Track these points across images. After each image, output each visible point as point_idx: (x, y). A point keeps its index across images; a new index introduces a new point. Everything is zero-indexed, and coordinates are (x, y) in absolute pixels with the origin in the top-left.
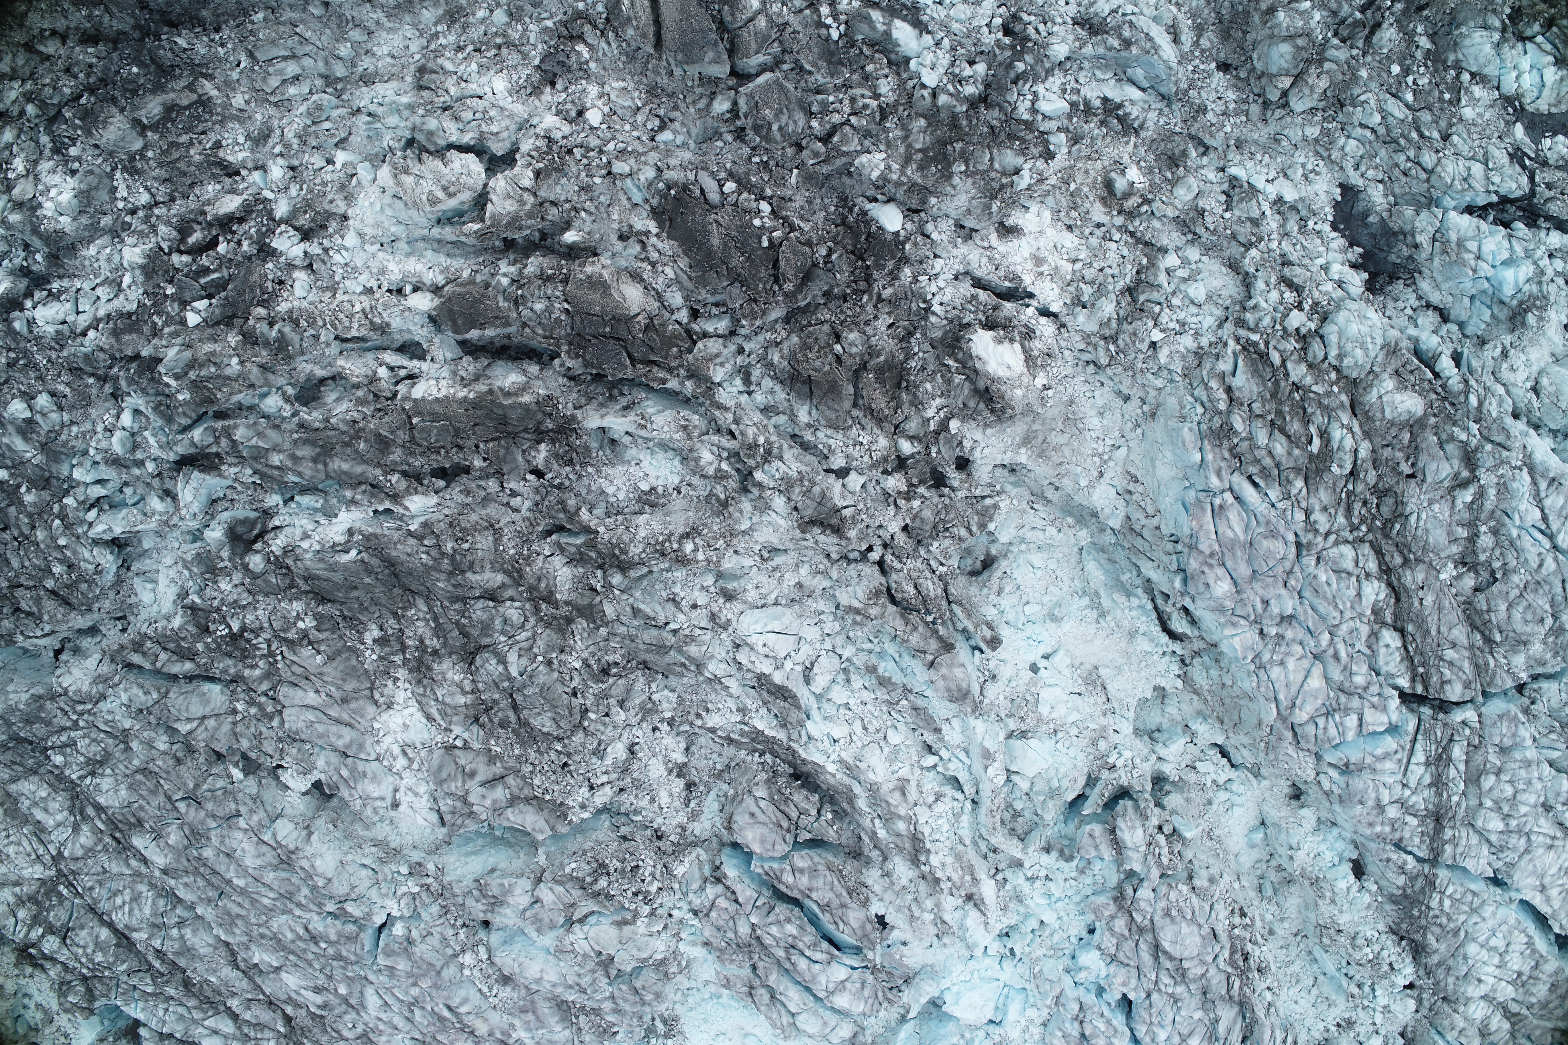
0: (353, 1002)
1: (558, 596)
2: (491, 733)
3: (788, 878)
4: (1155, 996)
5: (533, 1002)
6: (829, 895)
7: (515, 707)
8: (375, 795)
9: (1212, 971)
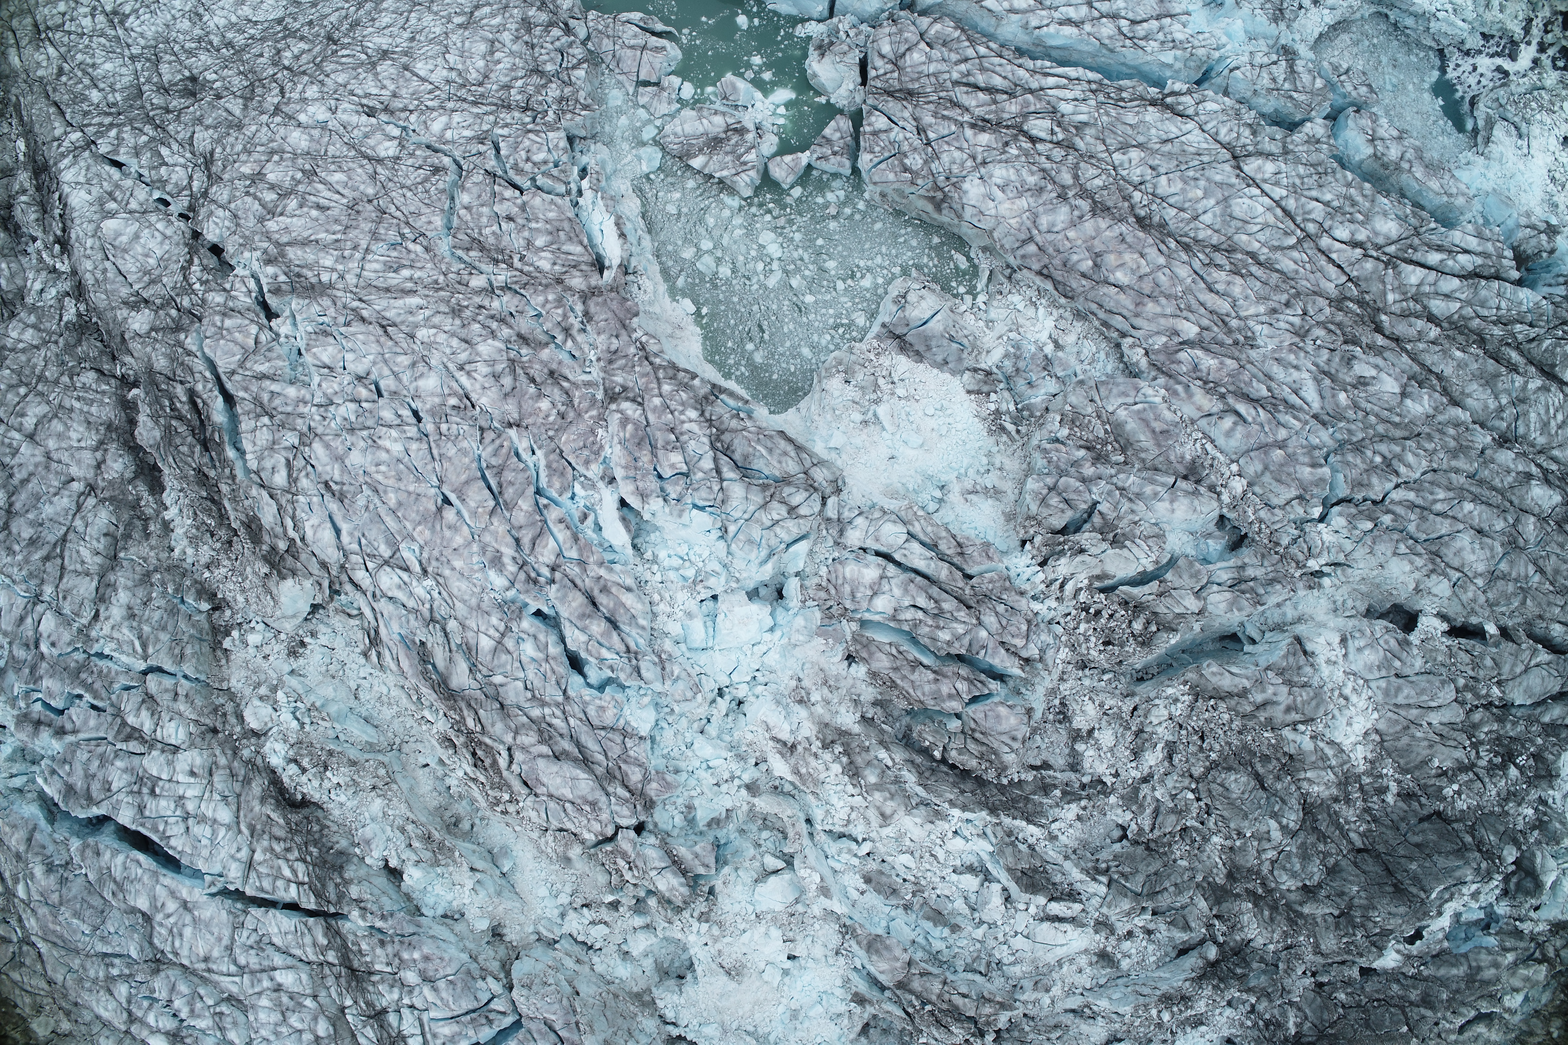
0: (1327, 382)
1: (1250, 905)
2: (1276, 748)
3: (962, 686)
4: (560, 699)
5: (1159, 445)
6: (915, 677)
7: (1259, 779)
8: (1366, 652)
9: (509, 738)
